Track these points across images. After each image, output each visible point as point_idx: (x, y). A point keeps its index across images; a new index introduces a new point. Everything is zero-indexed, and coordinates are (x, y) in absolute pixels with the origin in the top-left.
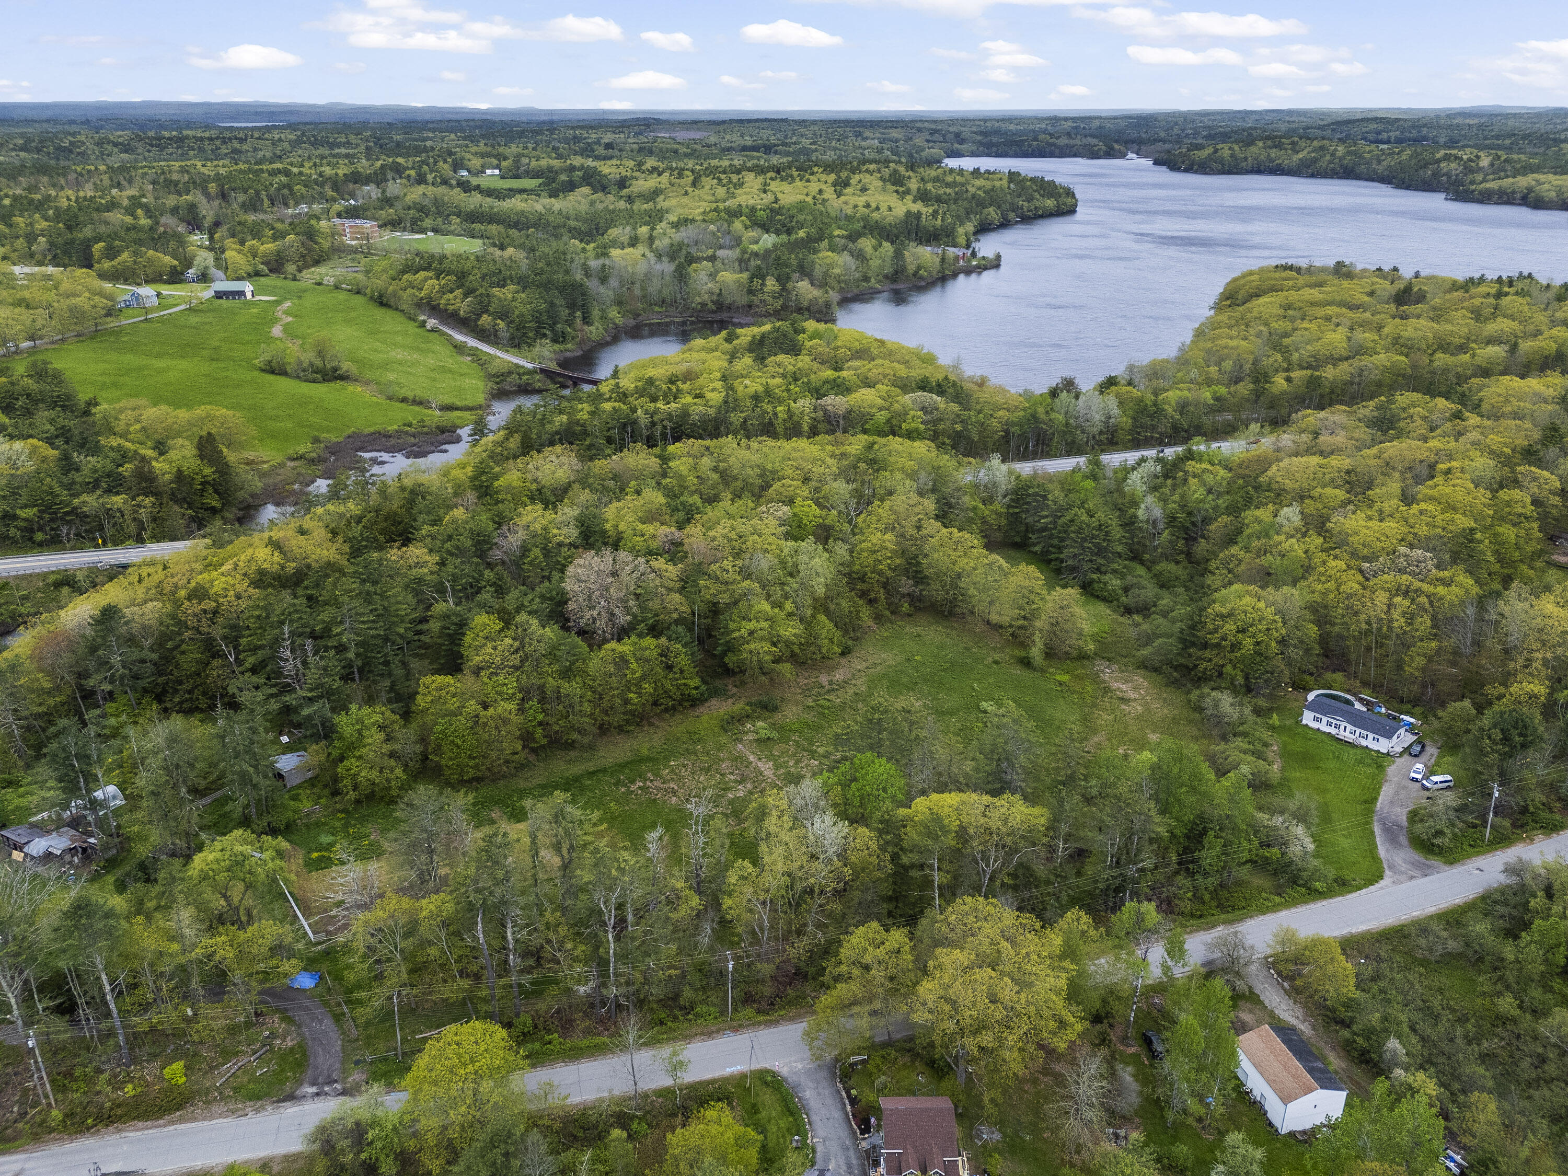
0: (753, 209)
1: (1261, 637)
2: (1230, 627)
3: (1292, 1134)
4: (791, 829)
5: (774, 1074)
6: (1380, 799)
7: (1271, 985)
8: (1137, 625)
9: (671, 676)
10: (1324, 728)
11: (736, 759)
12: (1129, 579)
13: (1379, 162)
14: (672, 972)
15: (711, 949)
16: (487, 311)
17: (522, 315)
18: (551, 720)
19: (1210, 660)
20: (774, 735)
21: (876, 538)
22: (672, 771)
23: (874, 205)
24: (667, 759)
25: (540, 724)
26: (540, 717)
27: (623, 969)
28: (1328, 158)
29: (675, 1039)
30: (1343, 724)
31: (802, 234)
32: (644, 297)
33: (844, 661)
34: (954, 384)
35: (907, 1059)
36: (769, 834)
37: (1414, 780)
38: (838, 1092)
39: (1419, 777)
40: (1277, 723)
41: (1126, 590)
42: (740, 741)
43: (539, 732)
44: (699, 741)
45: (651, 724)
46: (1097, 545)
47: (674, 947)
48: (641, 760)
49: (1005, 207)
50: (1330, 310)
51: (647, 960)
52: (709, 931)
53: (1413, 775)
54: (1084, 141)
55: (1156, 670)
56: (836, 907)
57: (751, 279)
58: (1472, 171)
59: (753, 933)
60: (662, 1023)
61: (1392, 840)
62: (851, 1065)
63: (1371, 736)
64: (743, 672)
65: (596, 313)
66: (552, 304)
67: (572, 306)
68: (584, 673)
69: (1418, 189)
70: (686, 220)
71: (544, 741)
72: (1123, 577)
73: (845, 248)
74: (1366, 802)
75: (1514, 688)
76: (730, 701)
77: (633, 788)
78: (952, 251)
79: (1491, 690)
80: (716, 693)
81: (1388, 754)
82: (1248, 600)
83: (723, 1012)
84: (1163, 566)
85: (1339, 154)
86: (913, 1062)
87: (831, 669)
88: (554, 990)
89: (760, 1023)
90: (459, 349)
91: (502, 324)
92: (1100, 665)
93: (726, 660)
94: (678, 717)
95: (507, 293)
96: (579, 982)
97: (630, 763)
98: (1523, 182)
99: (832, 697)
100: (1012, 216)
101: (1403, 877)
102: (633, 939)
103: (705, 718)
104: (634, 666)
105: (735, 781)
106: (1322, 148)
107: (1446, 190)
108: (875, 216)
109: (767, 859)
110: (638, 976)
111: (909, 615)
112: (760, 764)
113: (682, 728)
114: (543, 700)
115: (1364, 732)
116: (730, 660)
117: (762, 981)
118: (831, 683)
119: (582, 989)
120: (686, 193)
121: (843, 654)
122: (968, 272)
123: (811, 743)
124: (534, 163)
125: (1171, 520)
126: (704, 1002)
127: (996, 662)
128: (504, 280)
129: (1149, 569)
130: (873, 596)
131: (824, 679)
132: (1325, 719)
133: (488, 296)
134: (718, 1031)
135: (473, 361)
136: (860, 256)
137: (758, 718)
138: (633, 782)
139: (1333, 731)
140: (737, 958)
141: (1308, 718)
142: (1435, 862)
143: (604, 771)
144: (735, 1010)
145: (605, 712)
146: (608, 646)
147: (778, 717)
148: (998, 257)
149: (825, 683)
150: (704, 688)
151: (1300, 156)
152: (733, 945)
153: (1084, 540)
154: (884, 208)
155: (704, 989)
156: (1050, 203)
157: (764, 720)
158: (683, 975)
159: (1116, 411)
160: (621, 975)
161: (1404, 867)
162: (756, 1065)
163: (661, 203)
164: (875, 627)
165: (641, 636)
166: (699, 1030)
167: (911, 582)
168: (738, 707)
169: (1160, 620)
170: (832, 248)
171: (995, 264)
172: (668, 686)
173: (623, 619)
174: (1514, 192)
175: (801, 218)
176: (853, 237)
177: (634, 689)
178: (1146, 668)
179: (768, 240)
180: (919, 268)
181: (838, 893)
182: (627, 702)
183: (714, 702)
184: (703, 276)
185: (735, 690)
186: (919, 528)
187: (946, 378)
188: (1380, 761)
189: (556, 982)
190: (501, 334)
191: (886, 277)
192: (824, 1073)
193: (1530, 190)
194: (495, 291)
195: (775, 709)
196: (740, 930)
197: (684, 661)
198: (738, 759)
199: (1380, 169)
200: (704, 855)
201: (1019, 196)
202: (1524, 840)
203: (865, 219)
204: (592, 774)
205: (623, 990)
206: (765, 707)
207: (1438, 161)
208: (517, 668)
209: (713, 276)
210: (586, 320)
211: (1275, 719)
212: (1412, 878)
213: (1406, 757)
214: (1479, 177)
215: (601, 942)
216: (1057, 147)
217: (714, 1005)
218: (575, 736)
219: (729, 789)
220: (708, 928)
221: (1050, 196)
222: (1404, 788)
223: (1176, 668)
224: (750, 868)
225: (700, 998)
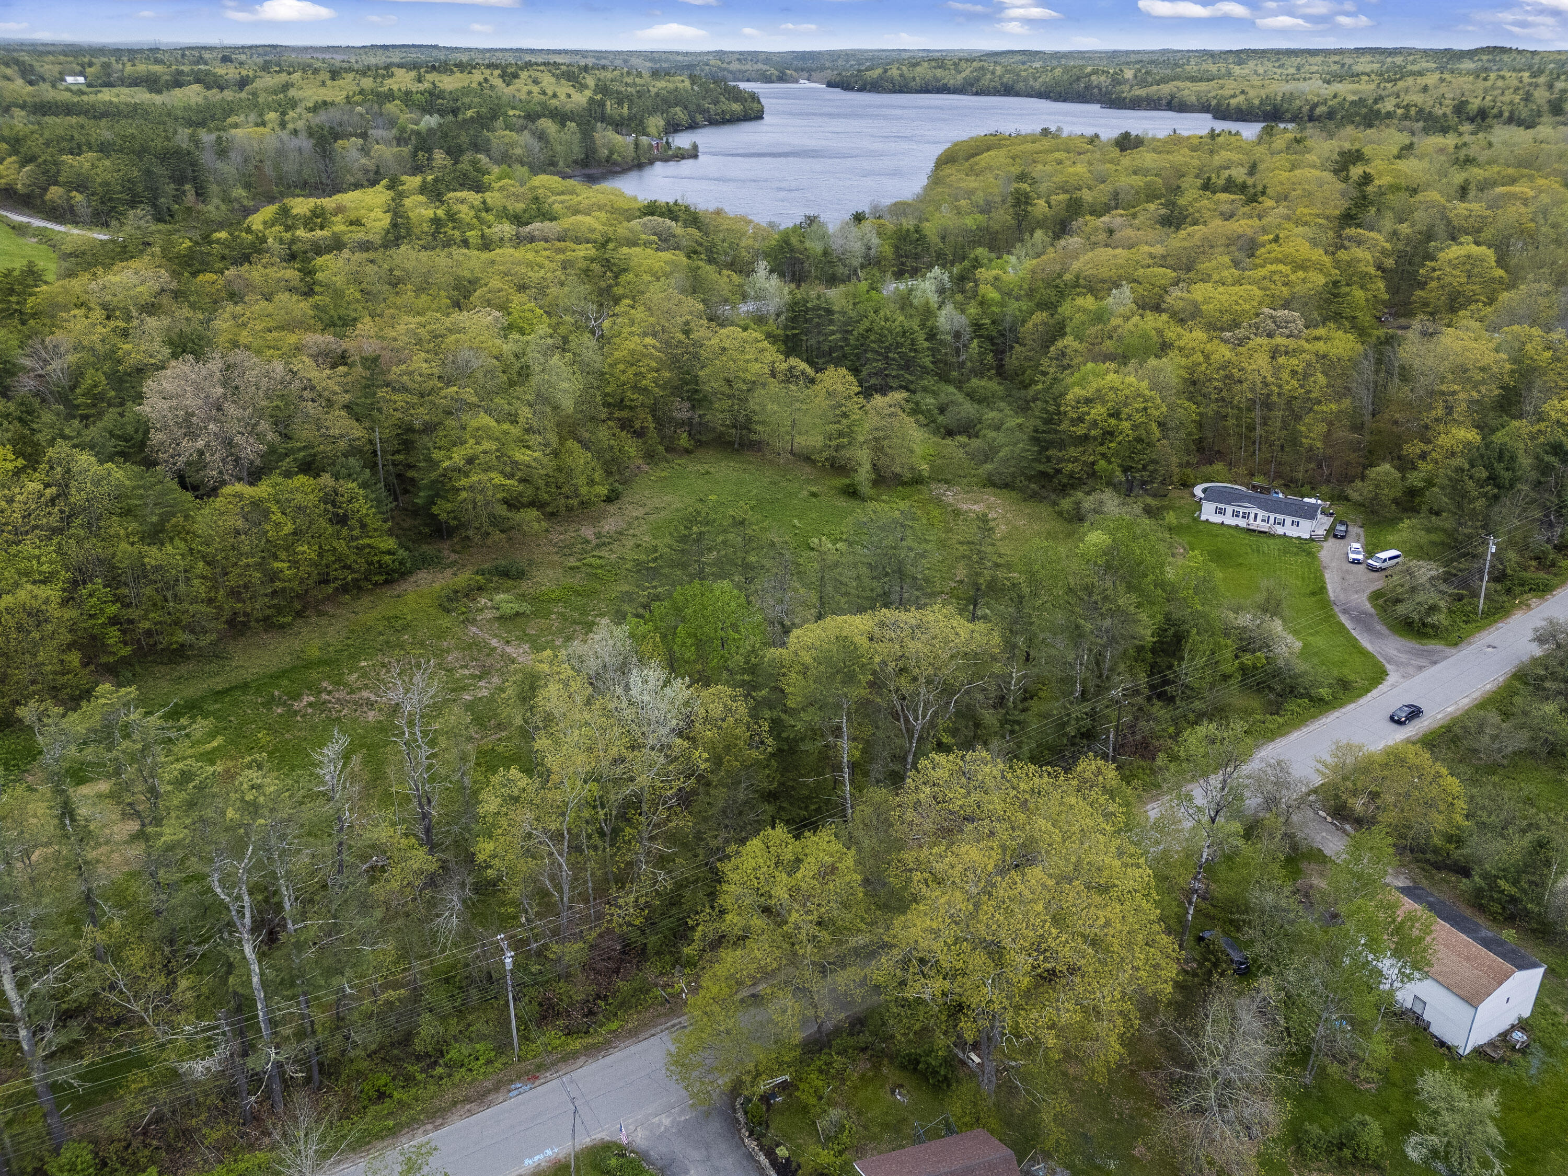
0: (408, 93)
1: (1139, 418)
2: (1098, 411)
3: (1479, 1051)
4: (588, 702)
5: (621, 1151)
6: (1329, 587)
7: (1327, 831)
8: (963, 446)
9: (345, 532)
10: (1230, 521)
11: (470, 646)
12: (943, 398)
13: (1035, 79)
14: (391, 994)
15: (466, 936)
16: (56, 183)
17: (106, 184)
18: (133, 613)
19: (1076, 460)
20: (525, 608)
21: (634, 343)
22: (365, 675)
23: (550, 93)
24: (354, 658)
25: (114, 621)
26: (112, 609)
27: (285, 1008)
28: (989, 76)
29: (413, 1124)
30: (1254, 511)
31: (469, 113)
32: (280, 178)
33: (612, 508)
34: (687, 209)
35: (863, 1065)
36: (549, 719)
37: (1356, 562)
38: (750, 1157)
39: (1360, 557)
40: (1175, 522)
41: (942, 411)
42: (473, 622)
43: (113, 635)
44: (405, 628)
45: (320, 614)
46: (902, 355)
47: (389, 946)
48: (309, 665)
49: (692, 107)
50: (1058, 155)
51: (336, 981)
52: (457, 905)
53: (1352, 556)
54: (756, 67)
55: (1006, 486)
56: (684, 822)
57: (414, 154)
58: (1120, 84)
59: (544, 894)
60: (382, 1096)
61: (1368, 629)
62: (766, 1098)
63: (1289, 520)
64: (462, 526)
65: (214, 189)
66: (148, 172)
67: (180, 180)
68: (185, 533)
69: (1073, 100)
70: (325, 103)
71: (126, 651)
72: (935, 394)
73: (523, 128)
74: (1314, 594)
75: (1443, 440)
76: (449, 572)
77: (296, 706)
78: (644, 140)
79: (1412, 449)
80: (425, 562)
81: (1312, 539)
82: (1111, 377)
83: (502, 1048)
84: (975, 382)
85: (998, 73)
86: (877, 1067)
87: (596, 520)
88: (138, 1079)
89: (575, 1055)
90: (20, 230)
91: (78, 197)
92: (938, 489)
93: (435, 510)
94: (366, 600)
95: (84, 162)
96: (191, 1052)
97: (293, 669)
98: (1166, 89)
99: (604, 553)
100: (699, 118)
101: (1411, 670)
102: (300, 946)
103: (410, 597)
104: (277, 517)
105: (473, 676)
106: (982, 68)
107: (1098, 102)
108: (554, 102)
109: (551, 761)
110: (321, 1017)
111: (688, 452)
112: (508, 649)
113: (375, 614)
114: (114, 580)
115: (1280, 517)
116: (441, 510)
117: (568, 977)
118: (598, 536)
119: (199, 1068)
120: (323, 84)
121: (609, 500)
122: (666, 160)
123: (584, 613)
124: (129, 68)
125: (977, 326)
126: (465, 1035)
127: (814, 495)
128: (79, 146)
129: (960, 388)
130: (637, 425)
131: (588, 532)
132: (1229, 509)
133: (55, 163)
134: (497, 1088)
135: (40, 242)
136: (541, 136)
137: (497, 590)
138: (297, 697)
139: (1242, 523)
140: (518, 944)
141: (1208, 512)
142: (1433, 645)
143: (245, 686)
144: (525, 1038)
145: (234, 593)
146: (227, 490)
147: (525, 586)
148: (695, 147)
149: (591, 537)
150: (402, 553)
151: (963, 75)
152: (506, 921)
153: (888, 349)
154: (563, 97)
155: (460, 1013)
156: (736, 107)
157: (507, 591)
158: (416, 995)
159: (875, 241)
160: (284, 1021)
161: (1403, 657)
162: (585, 1141)
163: (292, 93)
164: (646, 468)
165: (288, 475)
166: (460, 1094)
167: (687, 405)
168: (464, 578)
169: (992, 434)
170: (509, 127)
171: (693, 154)
172: (341, 546)
173: (250, 449)
174: (1160, 99)
175: (467, 100)
176: (532, 117)
177: (283, 555)
178: (994, 485)
179: (431, 121)
180: (611, 153)
181: (685, 799)
182: (273, 576)
183: (422, 575)
184: (354, 153)
185: (453, 557)
186: (687, 333)
187: (676, 203)
188: (1306, 547)
189: (141, 1062)
190: (80, 210)
191: (576, 162)
192: (716, 1126)
193: (1173, 97)
194: (68, 158)
195: (521, 575)
196: (515, 893)
197: (363, 507)
198: (474, 647)
199: (1037, 85)
200: (432, 779)
201: (704, 98)
202: (1519, 607)
203: (543, 105)
204: (219, 695)
205: (290, 1050)
206: (505, 574)
207: (1089, 75)
208: (55, 531)
209: (365, 151)
210: (201, 194)
211: (1170, 517)
212: (1421, 668)
213: (1331, 541)
214: (1126, 88)
215: (230, 967)
216: (730, 72)
217: (483, 1038)
218: (184, 637)
219: (464, 689)
220: (454, 899)
221: (736, 100)
222: (1347, 571)
223: (1030, 478)
224: (523, 781)
225: (454, 1030)
